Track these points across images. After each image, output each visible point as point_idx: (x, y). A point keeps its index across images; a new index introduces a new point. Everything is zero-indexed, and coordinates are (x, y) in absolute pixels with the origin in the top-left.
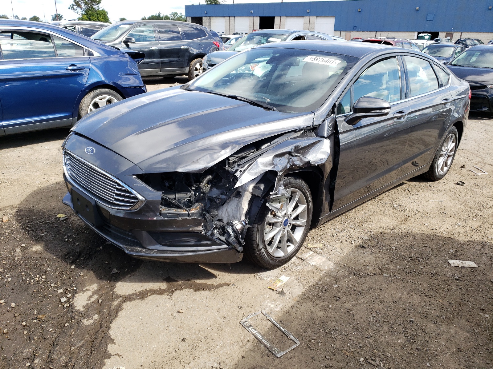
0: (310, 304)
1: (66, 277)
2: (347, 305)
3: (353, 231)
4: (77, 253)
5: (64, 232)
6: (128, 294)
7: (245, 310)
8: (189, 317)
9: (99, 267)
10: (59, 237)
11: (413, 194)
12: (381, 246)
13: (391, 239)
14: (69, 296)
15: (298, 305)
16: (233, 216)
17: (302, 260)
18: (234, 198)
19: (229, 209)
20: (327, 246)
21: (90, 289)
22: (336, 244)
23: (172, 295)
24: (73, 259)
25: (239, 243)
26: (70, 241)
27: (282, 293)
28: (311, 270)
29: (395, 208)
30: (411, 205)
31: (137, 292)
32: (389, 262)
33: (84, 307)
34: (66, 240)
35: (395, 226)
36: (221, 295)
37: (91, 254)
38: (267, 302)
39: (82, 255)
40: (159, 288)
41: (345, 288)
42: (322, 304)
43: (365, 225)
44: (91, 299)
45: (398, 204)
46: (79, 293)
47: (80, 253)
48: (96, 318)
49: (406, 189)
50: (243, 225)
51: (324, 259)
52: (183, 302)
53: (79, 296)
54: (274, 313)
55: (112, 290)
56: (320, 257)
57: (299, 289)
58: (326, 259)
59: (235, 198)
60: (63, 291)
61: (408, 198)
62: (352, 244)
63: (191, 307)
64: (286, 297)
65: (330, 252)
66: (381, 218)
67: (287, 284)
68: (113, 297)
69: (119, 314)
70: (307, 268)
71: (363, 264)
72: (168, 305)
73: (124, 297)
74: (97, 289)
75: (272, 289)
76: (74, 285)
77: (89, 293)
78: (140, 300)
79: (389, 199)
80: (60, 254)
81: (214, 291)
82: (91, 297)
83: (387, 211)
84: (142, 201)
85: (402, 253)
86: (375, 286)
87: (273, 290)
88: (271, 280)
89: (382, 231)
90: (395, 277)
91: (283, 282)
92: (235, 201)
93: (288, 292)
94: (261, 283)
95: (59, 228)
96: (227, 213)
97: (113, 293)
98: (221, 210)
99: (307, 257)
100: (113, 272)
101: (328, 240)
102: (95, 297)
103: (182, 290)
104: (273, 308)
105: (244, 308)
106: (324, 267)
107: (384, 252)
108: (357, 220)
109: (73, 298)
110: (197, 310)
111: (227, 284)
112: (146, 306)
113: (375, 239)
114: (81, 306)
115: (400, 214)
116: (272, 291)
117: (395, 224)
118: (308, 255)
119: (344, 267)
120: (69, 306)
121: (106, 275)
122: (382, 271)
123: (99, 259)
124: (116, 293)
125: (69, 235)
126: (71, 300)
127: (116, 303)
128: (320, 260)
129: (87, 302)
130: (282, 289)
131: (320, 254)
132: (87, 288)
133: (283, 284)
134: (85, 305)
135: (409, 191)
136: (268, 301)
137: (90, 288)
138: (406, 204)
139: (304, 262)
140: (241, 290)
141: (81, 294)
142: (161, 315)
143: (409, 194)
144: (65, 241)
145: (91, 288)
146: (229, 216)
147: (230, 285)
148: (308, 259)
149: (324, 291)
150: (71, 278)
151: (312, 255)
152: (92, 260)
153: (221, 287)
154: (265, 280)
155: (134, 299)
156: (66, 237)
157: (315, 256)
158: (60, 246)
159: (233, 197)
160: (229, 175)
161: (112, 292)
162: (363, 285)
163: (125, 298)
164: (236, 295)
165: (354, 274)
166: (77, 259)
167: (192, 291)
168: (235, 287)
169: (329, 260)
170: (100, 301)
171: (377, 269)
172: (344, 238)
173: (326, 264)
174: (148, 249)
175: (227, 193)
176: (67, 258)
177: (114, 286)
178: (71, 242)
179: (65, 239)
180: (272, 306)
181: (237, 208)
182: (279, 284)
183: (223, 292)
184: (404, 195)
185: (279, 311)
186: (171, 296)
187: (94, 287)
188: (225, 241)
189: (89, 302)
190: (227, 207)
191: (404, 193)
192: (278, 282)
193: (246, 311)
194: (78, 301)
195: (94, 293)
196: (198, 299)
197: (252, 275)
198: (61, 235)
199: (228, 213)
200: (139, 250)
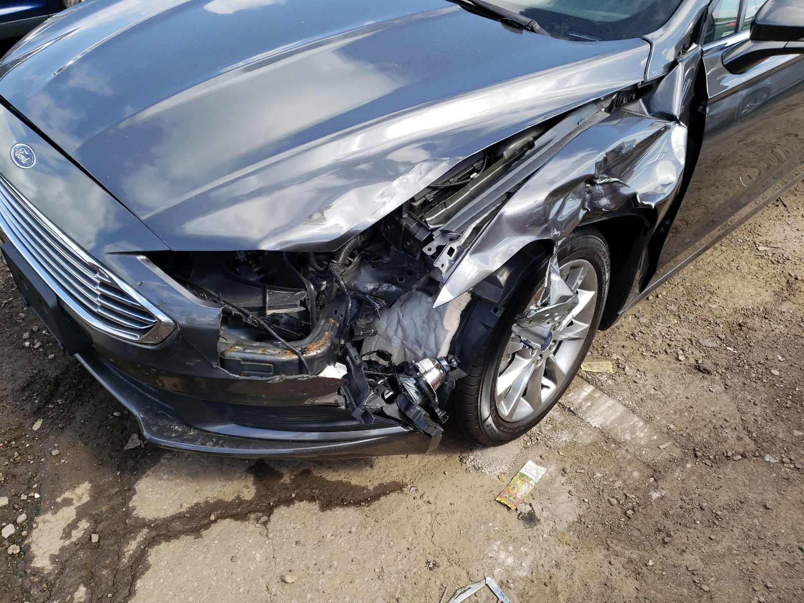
0: (599, 554)
1: (19, 458)
2: (692, 559)
3: (676, 322)
4: (50, 383)
5: (23, 319)
6: (162, 515)
7: (444, 574)
8: (309, 596)
9: (99, 428)
10: (10, 335)
11: (795, 213)
12: (746, 367)
13: (765, 345)
14: (22, 518)
15: (571, 558)
16: (417, 341)
17: (571, 411)
18: (419, 293)
19: (406, 322)
20: (624, 369)
21: (72, 500)
22: (643, 360)
23: (269, 520)
24: (40, 401)
25: (434, 417)
26: (36, 346)
27: (530, 519)
28: (594, 444)
29: (762, 254)
30: (796, 244)
31: (184, 510)
32: (773, 417)
33: (53, 558)
34: (27, 344)
35: (768, 306)
36: (384, 522)
37: (81, 386)
38: (496, 548)
39: (62, 389)
40: (238, 498)
41: (680, 503)
42: (627, 553)
43: (701, 303)
44: (74, 533)
45: (767, 244)
46: (45, 512)
47: (57, 382)
48: (80, 598)
49: (778, 200)
50: (444, 370)
51: (621, 409)
52: (294, 545)
53: (44, 522)
54: (516, 584)
55: (125, 503)
56: (610, 402)
57: (570, 504)
58: (624, 408)
59: (424, 295)
60: (9, 500)
61: (786, 227)
62: (680, 361)
63: (314, 562)
64: (540, 531)
65: (633, 386)
66: (733, 282)
67: (541, 490)
68: (126, 524)
69: (139, 583)
70: (585, 438)
71: (711, 422)
72: (258, 557)
73: (153, 525)
74: (88, 499)
75: (506, 505)
76: (35, 486)
77: (69, 513)
78: (191, 538)
79: (743, 229)
80: (10, 387)
81: (367, 509)
82: (73, 526)
83: (744, 264)
84: (167, 324)
85: (797, 389)
86: (751, 496)
87: (509, 508)
88: (501, 473)
89: (741, 322)
90: (792, 466)
91: (531, 482)
92: (423, 302)
93: (545, 514)
94: (479, 482)
95: (12, 307)
96: (400, 328)
97: (128, 514)
98: (385, 317)
99: (580, 401)
100: (130, 446)
101: (623, 351)
102: (84, 524)
103: (292, 506)
104: (513, 569)
105: (441, 568)
106: (623, 432)
107: (754, 384)
108: (681, 288)
109: (31, 528)
110: (327, 572)
111: (397, 487)
112: (205, 558)
113: (730, 346)
114: (47, 555)
115: (774, 271)
116: (506, 509)
117: (767, 299)
118: (584, 394)
119: (668, 434)
120: (19, 553)
121: (113, 454)
122: (759, 446)
123: (100, 404)
124: (135, 512)
125: (35, 328)
126: (24, 533)
127: (132, 547)
128: (611, 411)
129: (63, 541)
130: (530, 505)
131: (610, 394)
132: (67, 495)
133: (531, 488)
134: (57, 553)
135: (785, 206)
136: (499, 543)
137: (73, 496)
138: (783, 241)
139: (575, 420)
140: (432, 507)
141: (48, 516)
142: (241, 590)
143: (786, 214)
144: (24, 347)
145: (76, 495)
146: (405, 337)
147: (405, 490)
148: (584, 408)
149: (630, 512)
150: (32, 462)
151: (590, 398)
152: (82, 403)
153: (385, 494)
154: (488, 473)
155: (177, 535)
156: (26, 335)
157: (599, 397)
158: (11, 362)
159: (418, 290)
160: (410, 241)
161: (124, 510)
162: (719, 490)
163: (155, 528)
164: (423, 522)
165: (696, 456)
166: (47, 403)
167: (315, 506)
168: (418, 496)
169: (633, 411)
170: (95, 538)
171: (747, 440)
172: (659, 342)
173: (626, 425)
174: (201, 430)
175: (401, 280)
176: (24, 398)
177: (131, 491)
178: (38, 349)
179: (25, 340)
180: (510, 561)
181: (429, 322)
182: (523, 490)
183: (390, 512)
184: (775, 218)
185: (526, 577)
186: (265, 523)
187: (82, 493)
188: (397, 416)
189: (67, 543)
190: (401, 315)
191: (776, 212)
192: (518, 482)
193: (447, 575)
194: (40, 539)
195: (81, 513)
196: (329, 536)
197: (456, 457)
198: (17, 328)
199: (403, 330)
200: (177, 431)
